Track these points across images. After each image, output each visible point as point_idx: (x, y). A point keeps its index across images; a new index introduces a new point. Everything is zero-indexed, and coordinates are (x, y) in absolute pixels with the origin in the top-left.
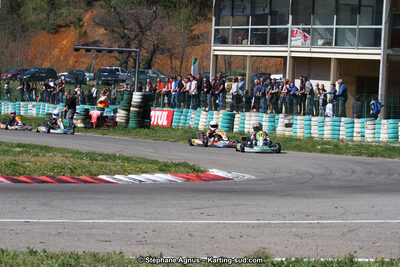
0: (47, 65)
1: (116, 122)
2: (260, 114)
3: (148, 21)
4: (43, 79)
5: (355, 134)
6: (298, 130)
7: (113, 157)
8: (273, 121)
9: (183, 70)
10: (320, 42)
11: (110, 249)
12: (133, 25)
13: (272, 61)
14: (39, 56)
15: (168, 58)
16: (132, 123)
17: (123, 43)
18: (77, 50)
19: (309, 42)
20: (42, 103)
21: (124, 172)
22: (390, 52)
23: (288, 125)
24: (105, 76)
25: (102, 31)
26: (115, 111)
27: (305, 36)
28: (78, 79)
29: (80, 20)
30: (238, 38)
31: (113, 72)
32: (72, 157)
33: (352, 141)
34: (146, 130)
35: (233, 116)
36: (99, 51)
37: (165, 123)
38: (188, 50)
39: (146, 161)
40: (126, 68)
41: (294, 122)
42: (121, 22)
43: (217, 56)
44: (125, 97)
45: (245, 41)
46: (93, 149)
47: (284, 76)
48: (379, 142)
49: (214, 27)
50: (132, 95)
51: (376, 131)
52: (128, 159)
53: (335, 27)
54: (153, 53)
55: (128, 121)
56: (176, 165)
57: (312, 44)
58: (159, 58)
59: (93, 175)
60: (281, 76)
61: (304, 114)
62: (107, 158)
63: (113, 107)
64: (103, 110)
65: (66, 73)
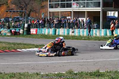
1: (20, 33)
2: (64, 29)
3: (28, 2)
5: (94, 34)
6: (76, 34)
7: (21, 44)
8: (68, 31)
9: (39, 17)
10: (82, 6)
11: (24, 71)
12: (23, 3)
13: (67, 13)
15: (35, 13)
16: (25, 33)
17: (21, 9)
18: (7, 12)
19: (78, 6)
21: (25, 48)
22: (103, 8)
23: (73, 32)
24: (15, 19)
25: (14, 6)
26: (20, 30)
27: (77, 5)
28: (7, 21)
29: (7, 3)
30: (56, 6)
31: (18, 18)
33: (93, 36)
34: (29, 35)
35: (56, 30)
36: (14, 12)
37: (35, 33)
38: (41, 10)
39: (31, 45)
40: (22, 17)
41: (75, 31)
42: (20, 3)
43: (50, 12)
44: (22, 25)
45: (59, 7)
47: (71, 17)
48: (101, 36)
49: (49, 3)
50: (24, 25)
51: (100, 33)
52: (25, 44)
53: (86, 1)
54: (30, 11)
55: (23, 33)
56: (40, 45)
57: (79, 7)
58: (32, 13)
59: (15, 50)
60: (70, 17)
61: (78, 29)
62: (19, 44)
63: (19, 29)
64: (16, 30)
65: (3, 19)
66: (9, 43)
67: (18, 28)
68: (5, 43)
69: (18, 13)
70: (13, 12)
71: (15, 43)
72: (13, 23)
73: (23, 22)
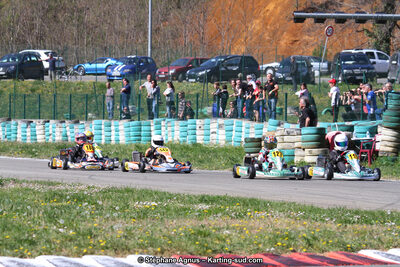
0: (240, 50)
1: (376, 152)
4: (233, 75)
7: (380, 216)
14: (224, 33)
17: (382, 6)
18: (299, 20)
20: (235, 120)
24: (348, 67)
26: (374, 131)
28: (299, 75)
31: (362, 59)
32: (304, 217)
36: (341, 20)
40: (388, 50)
44: (392, 104)
46: (341, 203)
59: (349, 251)
62: (368, 217)
63: (370, 123)
64: (351, 129)
65: (275, 64)
66: (311, 212)
67: (364, 117)
68: (284, 207)
69: (364, 26)
70: (332, 23)
71: (344, 210)
72: (333, 91)
73: (392, 81)
